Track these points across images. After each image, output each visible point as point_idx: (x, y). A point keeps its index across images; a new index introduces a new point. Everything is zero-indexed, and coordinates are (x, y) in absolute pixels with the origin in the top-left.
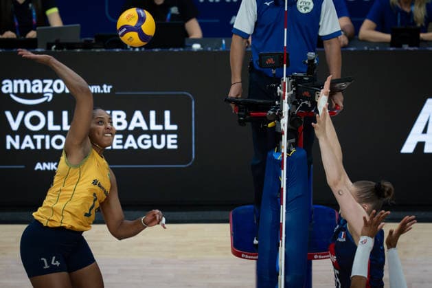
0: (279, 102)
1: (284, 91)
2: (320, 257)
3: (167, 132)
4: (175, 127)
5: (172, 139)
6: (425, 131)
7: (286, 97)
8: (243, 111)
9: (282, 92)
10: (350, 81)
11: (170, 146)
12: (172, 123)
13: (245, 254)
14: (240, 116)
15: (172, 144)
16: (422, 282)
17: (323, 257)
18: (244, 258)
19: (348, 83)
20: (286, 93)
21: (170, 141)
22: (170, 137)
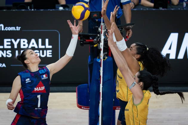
0: (99, 35)
1: (102, 30)
2: (119, 108)
3: (47, 49)
4: (51, 47)
5: (49, 52)
6: (170, 49)
7: (103, 33)
8: (82, 39)
9: (101, 30)
10: (133, 25)
11: (48, 56)
12: (49, 45)
13: (84, 107)
14: (81, 41)
15: (50, 55)
16: (168, 120)
18: (83, 109)
19: (133, 26)
20: (103, 31)
21: (48, 54)
22: (48, 51)
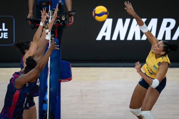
0: (48, 20)
1: (50, 16)
2: (64, 81)
3: (4, 32)
4: (7, 30)
7: (50, 18)
8: (33, 24)
9: (49, 16)
10: (76, 12)
11: (5, 37)
12: (6, 28)
14: (32, 25)
16: (104, 91)
17: (65, 81)
19: (75, 13)
20: (50, 17)
22: (5, 33)
